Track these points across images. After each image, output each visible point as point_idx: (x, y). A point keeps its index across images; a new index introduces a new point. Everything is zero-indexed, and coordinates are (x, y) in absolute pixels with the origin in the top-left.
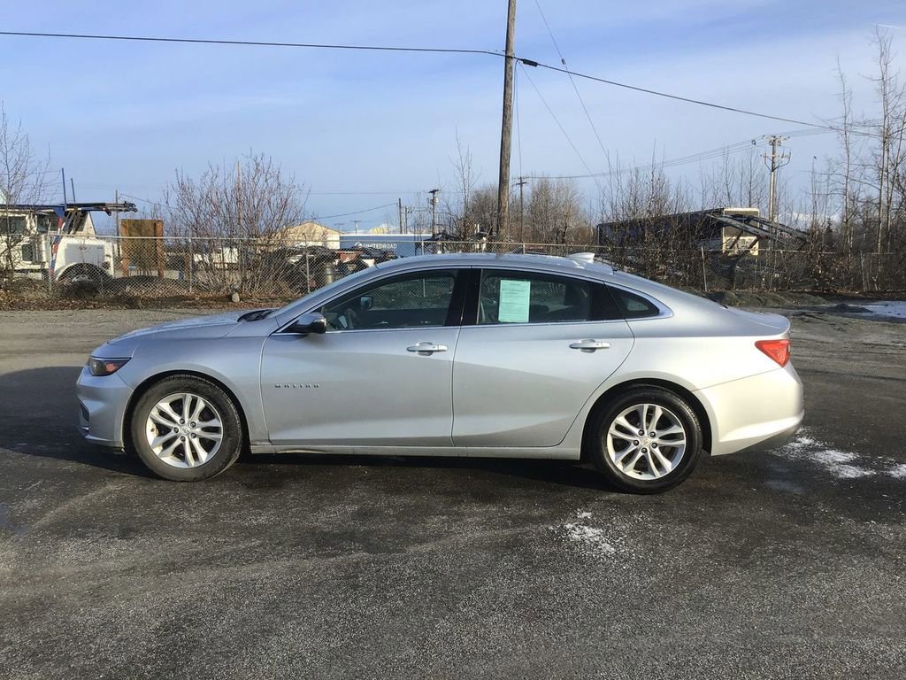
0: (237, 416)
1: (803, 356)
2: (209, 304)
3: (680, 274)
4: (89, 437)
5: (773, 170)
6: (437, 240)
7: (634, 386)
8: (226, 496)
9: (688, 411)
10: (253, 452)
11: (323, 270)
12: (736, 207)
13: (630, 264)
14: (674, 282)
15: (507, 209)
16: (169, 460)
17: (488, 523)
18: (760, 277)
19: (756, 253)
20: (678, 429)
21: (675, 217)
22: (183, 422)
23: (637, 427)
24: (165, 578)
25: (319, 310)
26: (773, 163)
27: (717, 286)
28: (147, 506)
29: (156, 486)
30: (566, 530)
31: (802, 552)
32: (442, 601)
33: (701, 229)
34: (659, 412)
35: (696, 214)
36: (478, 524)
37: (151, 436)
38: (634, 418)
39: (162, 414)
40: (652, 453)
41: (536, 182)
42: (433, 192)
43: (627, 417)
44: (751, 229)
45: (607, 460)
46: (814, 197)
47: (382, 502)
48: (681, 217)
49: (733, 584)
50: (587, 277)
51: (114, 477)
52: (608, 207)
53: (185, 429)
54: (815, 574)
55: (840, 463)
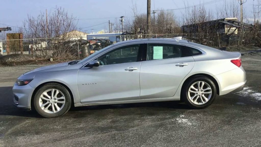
0: (70, 95)
1: (251, 66)
2: (41, 63)
3: (211, 42)
4: (19, 106)
5: (241, 4)
6: (124, 35)
7: (196, 76)
8: (68, 121)
9: (212, 83)
10: (75, 106)
11: (84, 47)
12: (229, 18)
13: (194, 39)
14: (209, 45)
15: (150, 23)
16: (47, 111)
17: (153, 121)
18: (237, 41)
19: (237, 33)
20: (209, 88)
21: (208, 22)
22: (51, 98)
23: (197, 89)
24: (55, 143)
25: (96, 59)
26: (241, 2)
27: (223, 45)
28: (42, 125)
29: (43, 120)
30: (177, 120)
31: (246, 120)
32: (142, 141)
33: (217, 26)
34: (203, 83)
35: (215, 21)
36: (150, 121)
37: (41, 104)
38: (196, 86)
39: (44, 96)
40: (202, 96)
41: (159, 12)
42: (122, 17)
43: (194, 86)
44: (234, 25)
45: (188, 99)
46: (254, 14)
47: (119, 118)
48: (210, 22)
49: (226, 129)
50: (180, 44)
51: (27, 119)
52: (185, 20)
53: (52, 101)
54: (249, 125)
55: (259, 96)
